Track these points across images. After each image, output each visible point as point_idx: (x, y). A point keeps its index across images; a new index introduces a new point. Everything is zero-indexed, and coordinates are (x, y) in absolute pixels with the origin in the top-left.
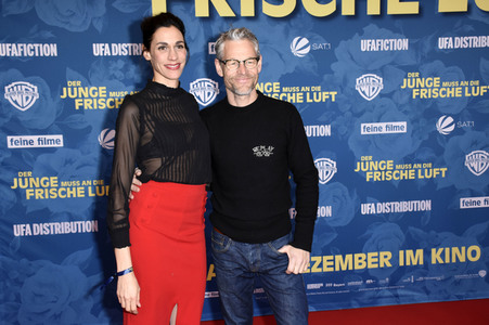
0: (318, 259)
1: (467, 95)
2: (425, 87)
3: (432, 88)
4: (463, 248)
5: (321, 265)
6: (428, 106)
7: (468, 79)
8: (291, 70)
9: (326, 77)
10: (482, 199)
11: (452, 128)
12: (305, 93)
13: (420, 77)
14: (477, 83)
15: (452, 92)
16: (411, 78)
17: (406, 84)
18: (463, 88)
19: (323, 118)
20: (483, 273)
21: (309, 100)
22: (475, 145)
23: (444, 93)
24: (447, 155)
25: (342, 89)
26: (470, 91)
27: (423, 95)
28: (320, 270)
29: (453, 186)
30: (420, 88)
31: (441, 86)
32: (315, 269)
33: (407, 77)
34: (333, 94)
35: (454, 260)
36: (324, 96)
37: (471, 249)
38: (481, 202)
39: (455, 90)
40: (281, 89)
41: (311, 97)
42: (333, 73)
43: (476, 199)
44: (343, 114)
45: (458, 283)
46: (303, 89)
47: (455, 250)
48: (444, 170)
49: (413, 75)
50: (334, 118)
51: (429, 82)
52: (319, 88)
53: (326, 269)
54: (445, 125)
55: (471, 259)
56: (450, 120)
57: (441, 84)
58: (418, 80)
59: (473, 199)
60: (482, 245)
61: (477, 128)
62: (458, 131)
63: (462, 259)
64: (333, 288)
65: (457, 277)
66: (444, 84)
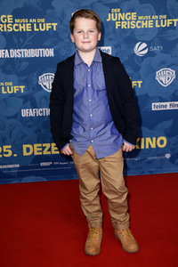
0: (48, 145)
1: (157, 26)
2: (125, 20)
3: (131, 21)
4: (154, 139)
5: (50, 150)
6: (128, 35)
7: (158, 14)
8: (21, 6)
9: (48, 11)
10: (168, 104)
11: (146, 51)
12: (32, 24)
13: (121, 12)
14: (165, 17)
15: (146, 24)
16: (114, 13)
17: (110, 17)
18: (154, 21)
19: (47, 43)
20: (168, 156)
21: (36, 29)
22: (163, 64)
23: (140, 24)
24: (142, 72)
25: (61, 22)
26: (159, 23)
27: (123, 26)
28: (49, 153)
29: (147, 94)
30: (121, 20)
31: (137, 20)
32: (45, 152)
33: (110, 12)
34: (55, 25)
35: (147, 147)
36: (48, 26)
37: (160, 139)
38: (168, 106)
39: (147, 23)
40: (14, 20)
41: (38, 27)
42: (53, 8)
43: (164, 104)
44: (62, 40)
45: (150, 162)
46: (31, 21)
47: (148, 140)
48: (140, 82)
49: (115, 10)
50: (56, 43)
51: (128, 16)
52: (43, 20)
53: (54, 152)
54: (140, 49)
55: (160, 146)
56: (144, 45)
57: (137, 18)
58: (120, 14)
59: (162, 104)
60: (168, 136)
61: (165, 51)
62: (150, 54)
63: (153, 146)
64: (59, 166)
65: (149, 158)
66: (140, 18)
